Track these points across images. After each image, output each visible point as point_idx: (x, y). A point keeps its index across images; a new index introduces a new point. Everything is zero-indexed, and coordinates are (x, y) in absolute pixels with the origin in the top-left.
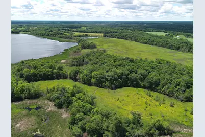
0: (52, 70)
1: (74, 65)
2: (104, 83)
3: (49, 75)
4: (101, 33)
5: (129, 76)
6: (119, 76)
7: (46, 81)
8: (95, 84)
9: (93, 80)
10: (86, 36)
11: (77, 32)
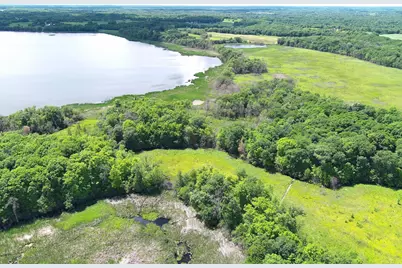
0: (183, 127)
1: (224, 115)
2: (308, 170)
3: (175, 138)
4: (270, 34)
5: (376, 158)
6: (347, 156)
7: (169, 151)
8: (285, 168)
9: (279, 160)
10: (239, 41)
11: (216, 31)
